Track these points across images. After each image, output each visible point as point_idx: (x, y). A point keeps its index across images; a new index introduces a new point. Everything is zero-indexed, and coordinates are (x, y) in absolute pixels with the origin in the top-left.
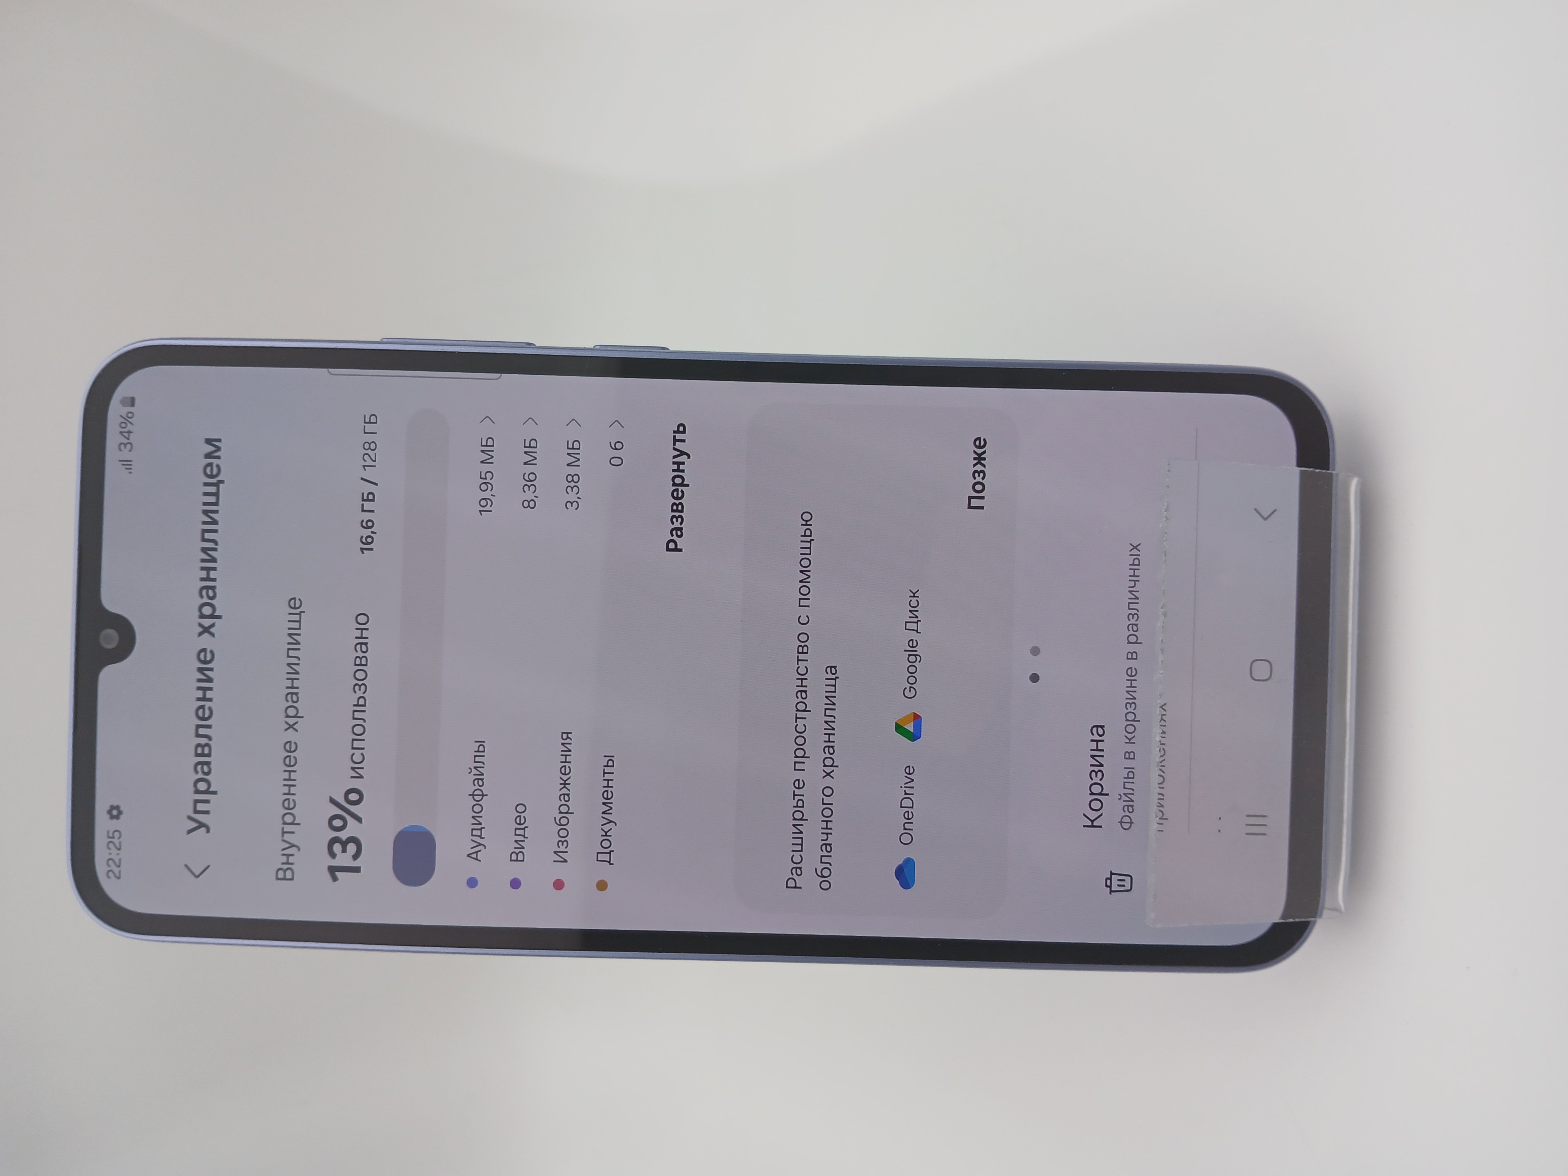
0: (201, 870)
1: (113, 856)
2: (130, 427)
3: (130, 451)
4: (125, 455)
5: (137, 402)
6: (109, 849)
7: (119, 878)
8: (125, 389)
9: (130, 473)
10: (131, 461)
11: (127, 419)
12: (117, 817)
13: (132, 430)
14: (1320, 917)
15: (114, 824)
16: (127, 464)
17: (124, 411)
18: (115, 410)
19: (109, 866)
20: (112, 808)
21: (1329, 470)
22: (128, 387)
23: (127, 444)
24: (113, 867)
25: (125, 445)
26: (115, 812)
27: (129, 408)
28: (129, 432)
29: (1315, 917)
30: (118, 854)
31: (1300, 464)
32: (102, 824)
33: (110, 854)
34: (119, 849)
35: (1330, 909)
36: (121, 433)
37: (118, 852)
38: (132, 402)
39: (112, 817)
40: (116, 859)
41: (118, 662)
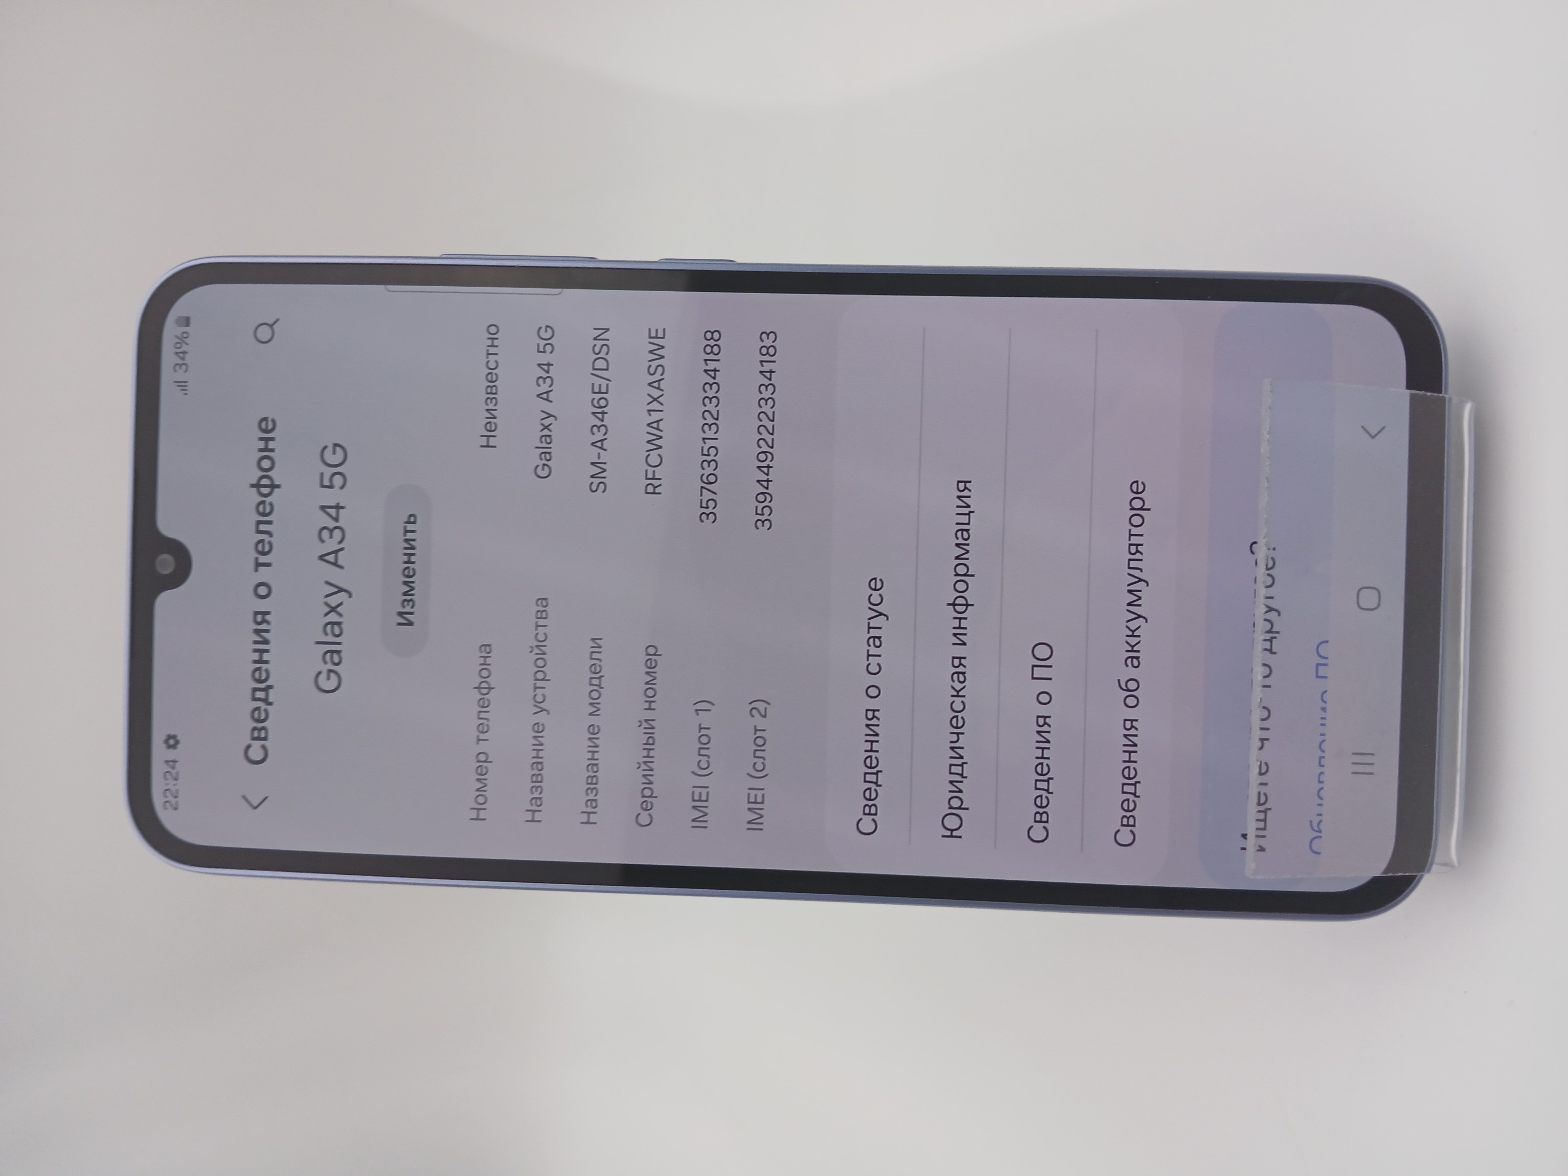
0: (259, 801)
1: (170, 787)
2: (185, 348)
3: (185, 372)
4: (180, 375)
5: (192, 322)
6: (166, 779)
7: (176, 809)
8: (180, 308)
9: (186, 394)
10: (186, 382)
11: (182, 339)
12: (174, 747)
13: (187, 351)
14: (1429, 871)
15: (171, 754)
16: (182, 385)
17: (180, 330)
18: (170, 330)
19: (166, 797)
20: (170, 737)
21: (1441, 393)
22: (182, 306)
23: (182, 365)
24: (170, 798)
25: (181, 365)
26: (172, 742)
27: (184, 327)
28: (184, 353)
29: (1423, 871)
30: (175, 785)
31: (1409, 387)
32: (159, 753)
33: (167, 784)
34: (176, 779)
35: (1441, 864)
36: (177, 353)
37: (175, 782)
38: (187, 321)
39: (170, 747)
40: (173, 789)
41: (175, 588)
